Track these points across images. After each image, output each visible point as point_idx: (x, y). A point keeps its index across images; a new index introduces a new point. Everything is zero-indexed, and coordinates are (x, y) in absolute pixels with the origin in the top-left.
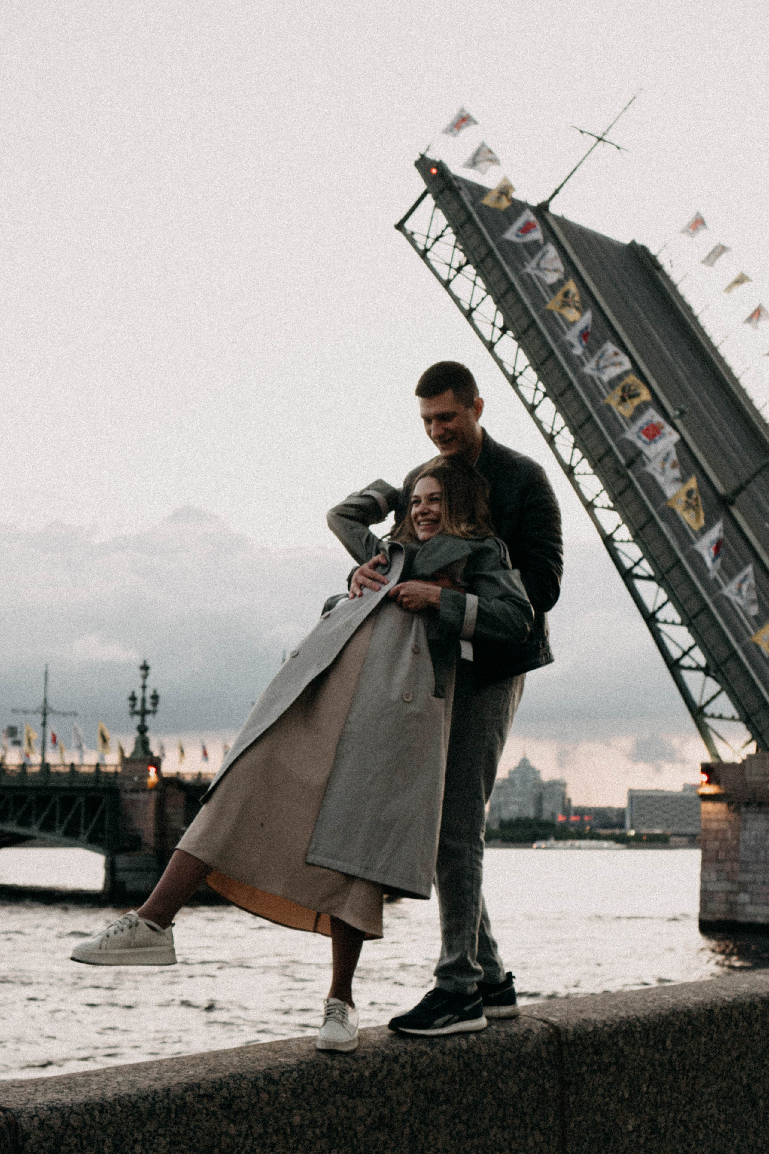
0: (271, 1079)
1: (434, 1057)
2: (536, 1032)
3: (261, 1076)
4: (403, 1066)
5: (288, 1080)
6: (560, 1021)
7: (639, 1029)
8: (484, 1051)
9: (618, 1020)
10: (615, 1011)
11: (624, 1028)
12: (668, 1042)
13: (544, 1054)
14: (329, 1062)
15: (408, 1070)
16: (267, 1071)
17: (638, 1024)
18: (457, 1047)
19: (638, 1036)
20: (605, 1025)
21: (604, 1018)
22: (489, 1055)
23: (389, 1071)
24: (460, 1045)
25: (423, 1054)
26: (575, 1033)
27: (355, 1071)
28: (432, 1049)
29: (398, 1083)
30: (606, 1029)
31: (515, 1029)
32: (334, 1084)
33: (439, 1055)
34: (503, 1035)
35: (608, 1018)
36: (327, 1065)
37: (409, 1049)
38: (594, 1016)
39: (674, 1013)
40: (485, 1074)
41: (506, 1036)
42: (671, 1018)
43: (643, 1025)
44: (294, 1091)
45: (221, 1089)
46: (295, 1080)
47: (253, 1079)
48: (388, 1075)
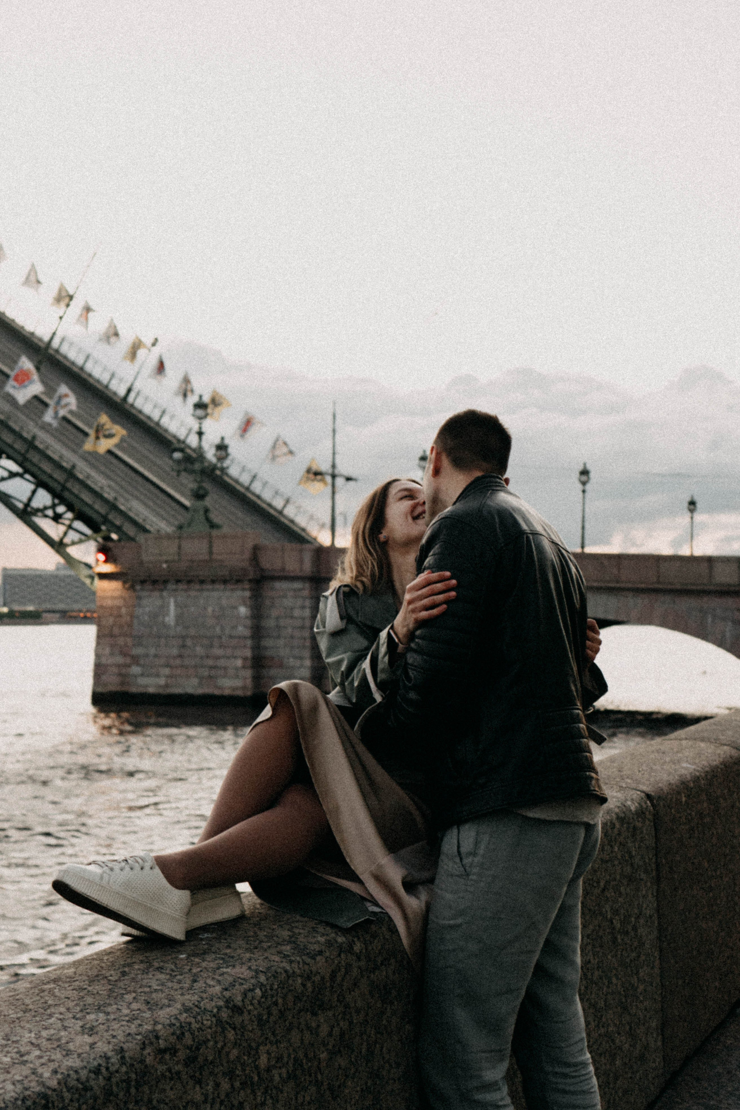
44: (259, 1018)
45: (183, 1034)
46: (259, 1002)
47: (215, 1010)
48: (346, 973)
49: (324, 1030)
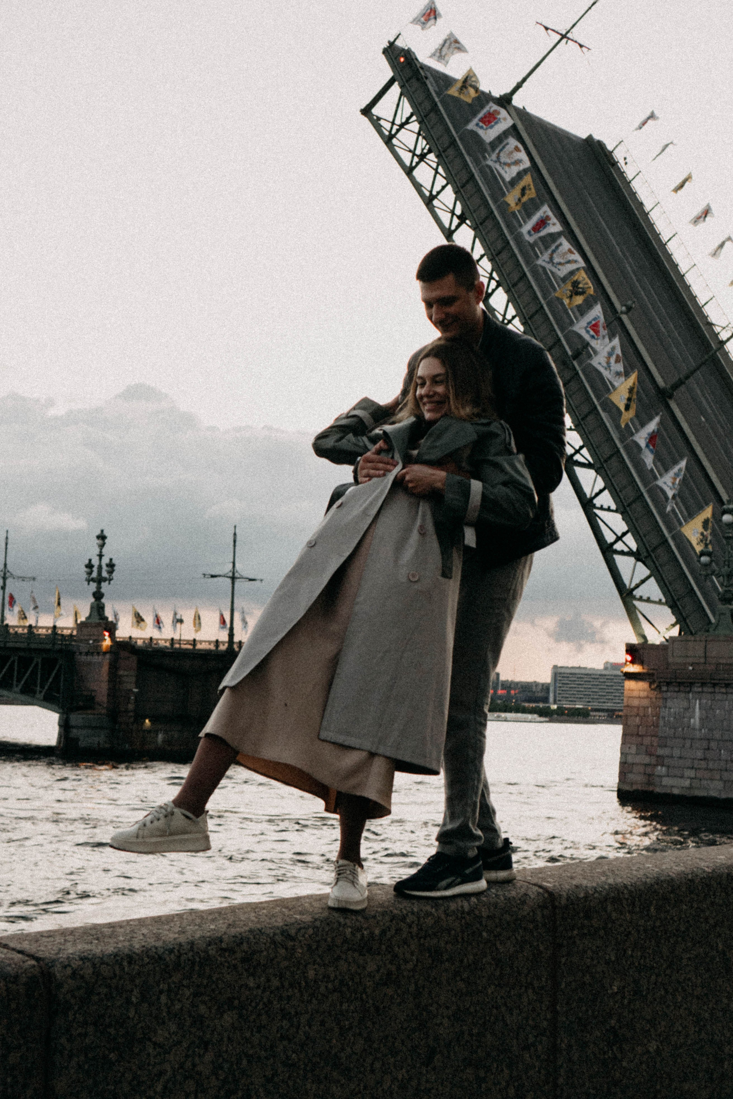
0: (289, 935)
1: (439, 918)
2: (532, 896)
3: (278, 931)
4: (410, 926)
5: (303, 936)
6: (555, 886)
7: (626, 896)
8: (485, 914)
9: (606, 887)
10: (603, 879)
11: (613, 895)
12: (652, 909)
13: (539, 918)
14: (342, 920)
15: (415, 929)
16: (285, 928)
17: (625, 891)
18: (460, 909)
19: (625, 902)
20: (596, 891)
21: (594, 885)
22: (488, 917)
23: (397, 930)
24: (462, 907)
25: (428, 914)
26: (568, 898)
27: (366, 930)
28: (437, 910)
29: (405, 942)
30: (596, 895)
31: (513, 893)
32: (346, 941)
33: (443, 916)
34: (502, 898)
35: (598, 884)
36: (339, 923)
37: (415, 910)
38: (585, 882)
39: (658, 881)
40: (485, 934)
41: (505, 899)
42: (656, 886)
43: (631, 892)
44: (309, 946)
45: (242, 943)
46: (310, 936)
47: (272, 935)
48: (396, 933)
49: (371, 967)
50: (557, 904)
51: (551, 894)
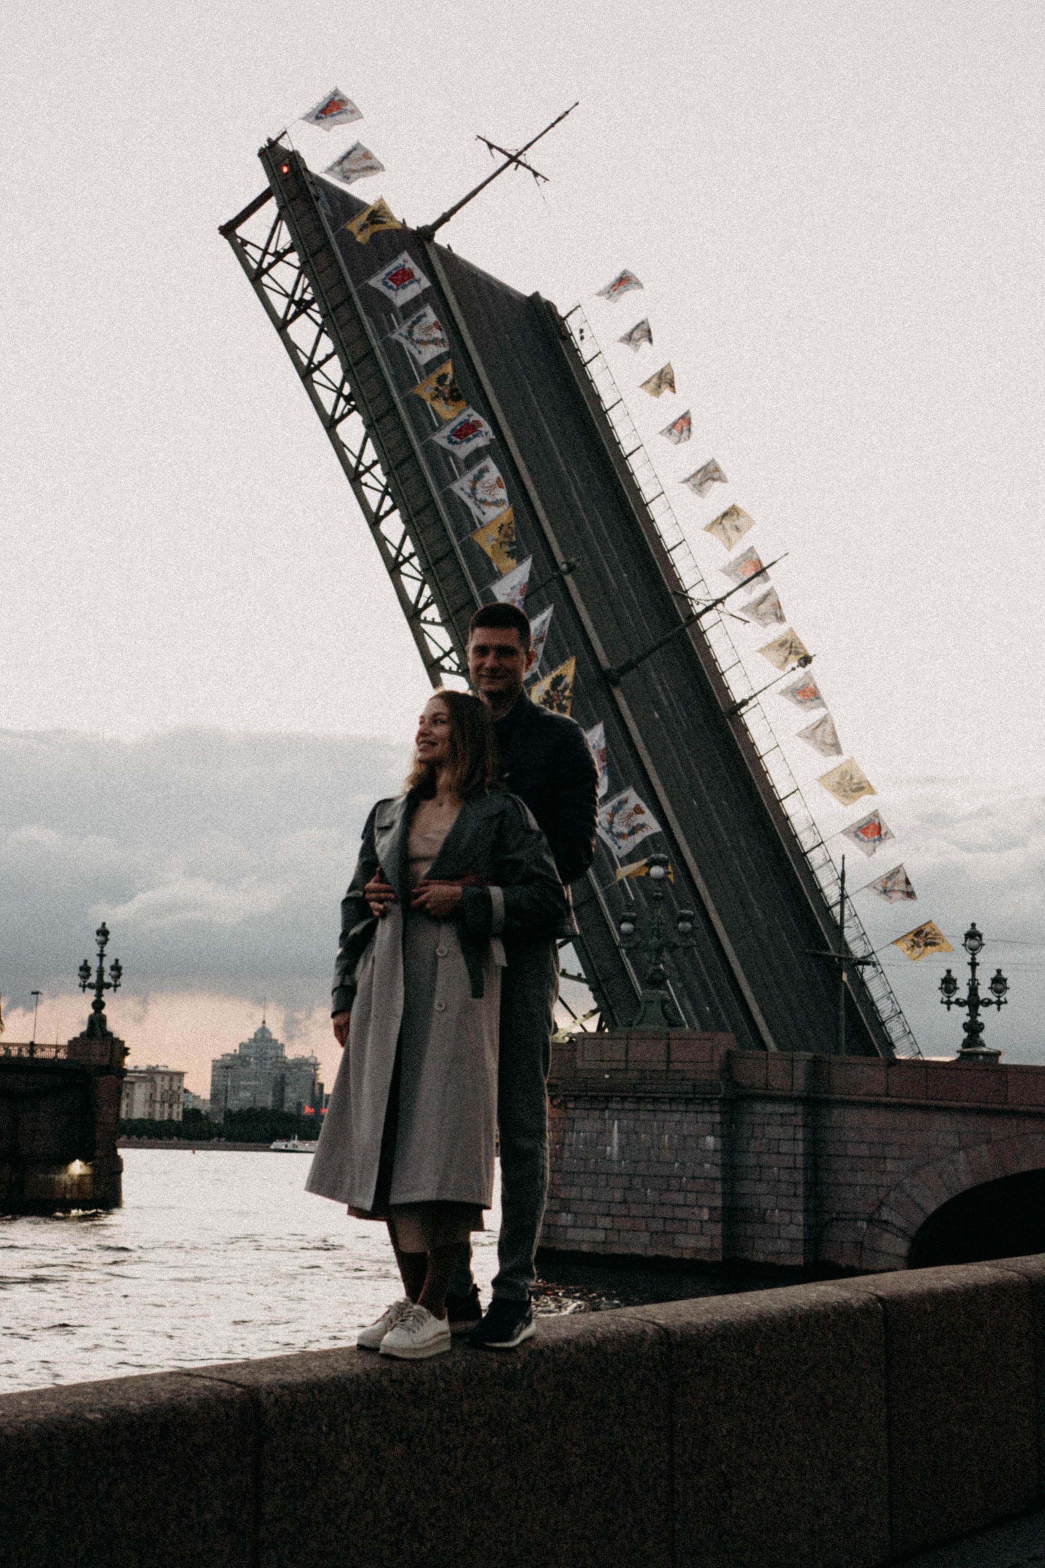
7: (733, 1333)
12: (757, 1348)
13: (657, 1355)
19: (731, 1340)
22: (612, 1353)
29: (543, 1378)
39: (761, 1318)
42: (759, 1324)
43: (737, 1327)
49: (515, 1402)
50: (673, 1342)
51: (666, 1330)
